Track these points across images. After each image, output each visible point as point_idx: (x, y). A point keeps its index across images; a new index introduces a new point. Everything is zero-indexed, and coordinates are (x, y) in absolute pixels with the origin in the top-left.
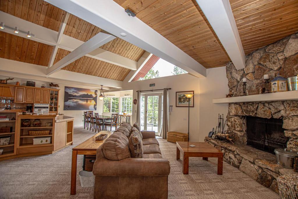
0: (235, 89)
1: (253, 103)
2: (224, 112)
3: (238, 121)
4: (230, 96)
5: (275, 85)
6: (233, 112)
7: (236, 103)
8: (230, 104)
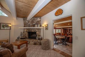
0: (26, 25)
1: (31, 29)
2: (22, 31)
3: (27, 33)
4: (25, 27)
5: (36, 25)
6: (25, 31)
7: (26, 29)
8: (24, 29)
